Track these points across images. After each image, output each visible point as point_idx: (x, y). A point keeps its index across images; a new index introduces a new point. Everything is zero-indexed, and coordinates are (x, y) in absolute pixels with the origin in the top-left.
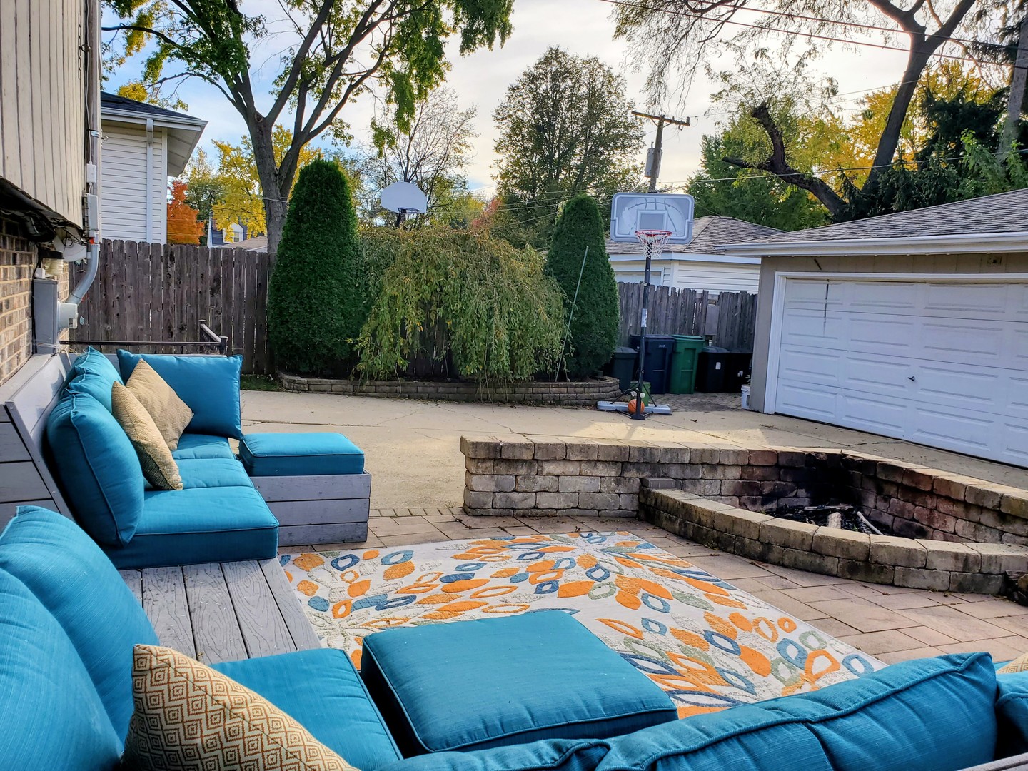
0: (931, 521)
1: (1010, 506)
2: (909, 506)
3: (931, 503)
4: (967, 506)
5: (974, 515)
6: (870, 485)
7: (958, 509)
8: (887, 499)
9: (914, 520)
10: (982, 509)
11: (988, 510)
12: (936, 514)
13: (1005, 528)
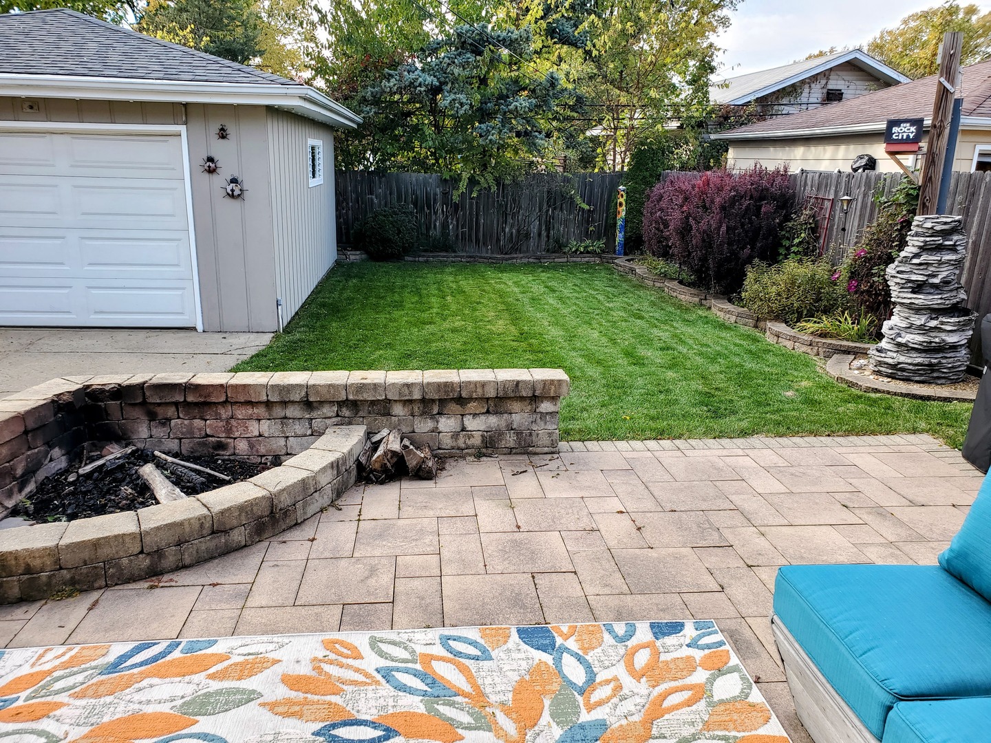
0: (229, 431)
1: (317, 392)
2: (198, 423)
3: (225, 413)
4: (268, 404)
5: (278, 412)
6: (137, 413)
7: (261, 411)
8: (166, 422)
9: (207, 436)
10: (285, 403)
11: (293, 402)
12: (233, 422)
13: (315, 414)
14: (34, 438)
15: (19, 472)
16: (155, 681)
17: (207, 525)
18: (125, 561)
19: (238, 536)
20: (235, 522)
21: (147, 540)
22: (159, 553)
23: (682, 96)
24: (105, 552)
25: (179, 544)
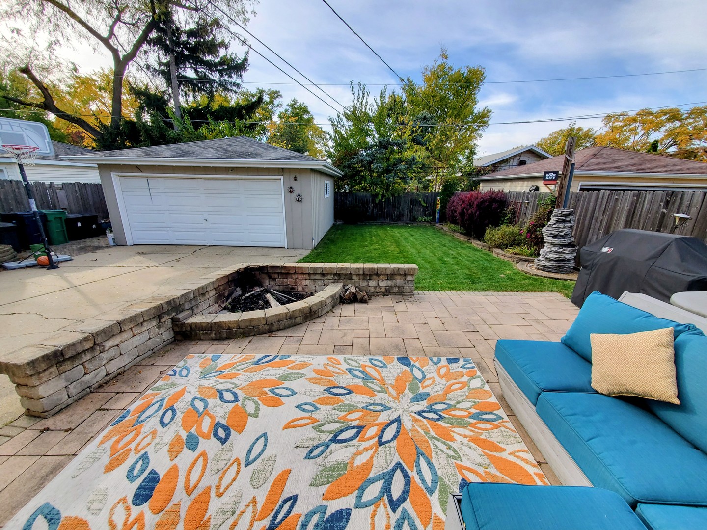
0: (296, 283)
1: (326, 271)
2: (285, 280)
3: (294, 277)
4: (309, 274)
5: (313, 277)
6: (265, 276)
7: (306, 276)
8: (274, 279)
9: (288, 285)
10: (315, 274)
11: (318, 274)
12: (297, 280)
13: (325, 278)
14: (231, 284)
15: (226, 295)
16: (270, 368)
17: (288, 315)
18: (260, 327)
19: (299, 320)
20: (297, 315)
21: (268, 320)
22: (272, 325)
23: (463, 164)
24: (254, 323)
25: (278, 322)
